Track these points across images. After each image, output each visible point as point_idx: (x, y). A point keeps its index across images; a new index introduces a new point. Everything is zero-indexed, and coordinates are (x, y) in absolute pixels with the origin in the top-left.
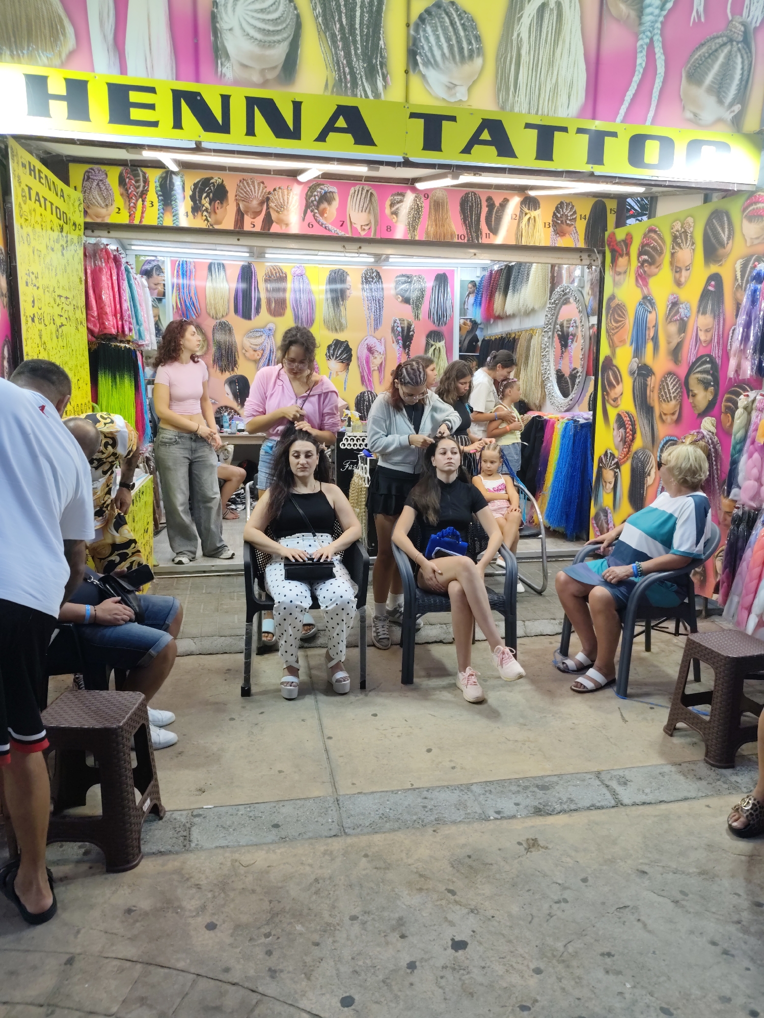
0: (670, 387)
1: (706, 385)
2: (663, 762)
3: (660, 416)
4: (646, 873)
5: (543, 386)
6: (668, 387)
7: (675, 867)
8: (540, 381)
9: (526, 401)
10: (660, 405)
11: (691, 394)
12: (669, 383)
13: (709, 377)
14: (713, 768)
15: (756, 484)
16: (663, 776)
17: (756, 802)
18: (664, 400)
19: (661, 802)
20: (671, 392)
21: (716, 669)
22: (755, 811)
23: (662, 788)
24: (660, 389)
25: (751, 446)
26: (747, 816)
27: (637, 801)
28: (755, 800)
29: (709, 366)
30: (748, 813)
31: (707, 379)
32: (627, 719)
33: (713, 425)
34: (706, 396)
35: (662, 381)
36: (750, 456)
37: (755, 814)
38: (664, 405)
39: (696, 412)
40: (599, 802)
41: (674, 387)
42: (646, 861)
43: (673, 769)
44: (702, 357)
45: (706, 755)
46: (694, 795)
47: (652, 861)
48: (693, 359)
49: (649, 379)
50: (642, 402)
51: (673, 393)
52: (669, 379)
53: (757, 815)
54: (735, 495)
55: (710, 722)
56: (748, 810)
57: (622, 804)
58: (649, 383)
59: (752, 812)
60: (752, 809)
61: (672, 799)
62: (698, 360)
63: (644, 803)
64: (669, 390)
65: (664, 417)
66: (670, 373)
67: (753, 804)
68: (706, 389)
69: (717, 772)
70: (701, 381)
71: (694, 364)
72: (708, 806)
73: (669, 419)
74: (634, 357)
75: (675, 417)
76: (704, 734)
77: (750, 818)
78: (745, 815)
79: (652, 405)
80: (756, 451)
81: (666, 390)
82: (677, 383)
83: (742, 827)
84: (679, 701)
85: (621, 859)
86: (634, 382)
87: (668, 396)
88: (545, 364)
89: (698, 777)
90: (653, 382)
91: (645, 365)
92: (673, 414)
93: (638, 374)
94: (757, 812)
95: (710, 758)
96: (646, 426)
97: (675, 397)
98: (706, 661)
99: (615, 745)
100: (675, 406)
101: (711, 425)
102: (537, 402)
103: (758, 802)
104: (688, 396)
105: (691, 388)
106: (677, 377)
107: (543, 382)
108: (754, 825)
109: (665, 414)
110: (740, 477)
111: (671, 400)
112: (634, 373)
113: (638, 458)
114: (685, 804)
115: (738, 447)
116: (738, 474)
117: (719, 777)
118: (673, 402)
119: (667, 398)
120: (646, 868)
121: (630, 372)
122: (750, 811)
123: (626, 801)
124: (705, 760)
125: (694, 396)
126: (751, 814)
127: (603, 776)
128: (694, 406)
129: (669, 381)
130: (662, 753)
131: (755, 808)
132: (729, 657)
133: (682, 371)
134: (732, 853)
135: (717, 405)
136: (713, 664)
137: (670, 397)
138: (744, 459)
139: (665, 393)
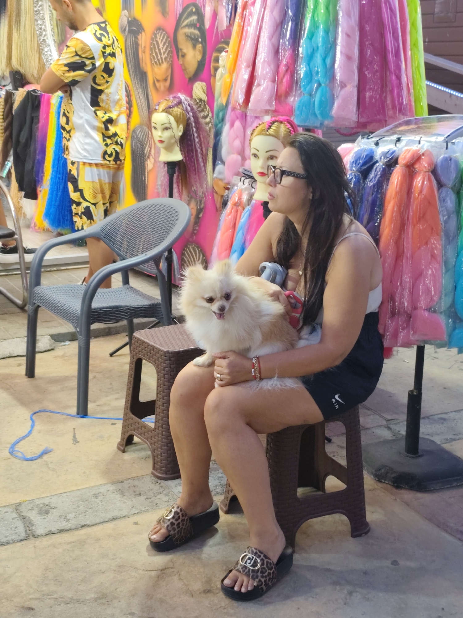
0: (161, 46)
1: (194, 41)
2: (103, 482)
3: (154, 83)
4: (32, 609)
5: (40, 51)
6: (158, 46)
7: (70, 596)
8: (36, 45)
9: (22, 71)
10: (153, 70)
11: (180, 54)
12: (160, 42)
13: (197, 32)
14: (159, 481)
15: (239, 158)
16: (96, 497)
17: (178, 510)
18: (156, 62)
19: (83, 526)
20: (162, 52)
21: (157, 367)
22: (177, 520)
23: (90, 511)
24: (151, 49)
25: (233, 113)
26: (168, 526)
27: (54, 529)
28: (178, 508)
29: (195, 18)
30: (169, 523)
31: (195, 34)
32: (78, 440)
33: (204, 92)
34: (195, 56)
35: (152, 39)
36: (232, 125)
37: (176, 523)
38: (156, 69)
39: (187, 77)
40: (6, 537)
41: (164, 45)
42: (38, 595)
43: (112, 488)
44: (187, 7)
45: (154, 468)
46: (124, 513)
47: (44, 595)
48: (180, 10)
49: (139, 37)
50: (135, 67)
51: (164, 53)
52: (158, 37)
53: (179, 524)
54: (220, 173)
55: (154, 429)
56: (169, 520)
57: (34, 536)
58: (140, 42)
59: (173, 521)
60: (173, 517)
61: (98, 521)
62: (184, 10)
63: (61, 531)
64: (159, 50)
65: (157, 84)
66: (159, 29)
67: (176, 513)
68: (194, 47)
69: (162, 484)
70: (189, 37)
71: (181, 15)
72: (136, 523)
73: (162, 86)
74: (123, 9)
75: (168, 83)
76: (151, 444)
77: (170, 528)
78: (166, 525)
79: (145, 70)
80: (237, 118)
81: (157, 51)
82: (166, 40)
83: (162, 539)
84: (129, 411)
85: (7, 599)
86: (126, 41)
87: (159, 58)
88: (39, 22)
89: (137, 493)
90: (144, 39)
91: (134, 18)
92: (165, 80)
93: (129, 32)
94: (180, 521)
95: (156, 470)
96: (141, 97)
97: (166, 58)
98: (149, 360)
99: (53, 470)
100: (167, 70)
101: (201, 91)
102: (35, 73)
103: (181, 510)
104: (178, 56)
105: (180, 46)
106: (166, 33)
107: (39, 46)
108: (175, 535)
109: (158, 81)
110: (224, 151)
111: (162, 62)
112: (125, 30)
113: (137, 137)
114: (111, 525)
115: (221, 115)
116: (221, 148)
117: (161, 490)
118: (165, 65)
119: (158, 60)
120: (33, 604)
121: (121, 28)
122: (171, 521)
123: (40, 531)
124: (152, 473)
125: (184, 56)
126: (172, 524)
127: (23, 508)
128: (183, 69)
129: (159, 38)
130: (107, 472)
131: (176, 517)
132: (168, 352)
133: (170, 26)
134: (143, 570)
135: (206, 67)
136: (154, 362)
137: (162, 58)
138: (226, 129)
139: (156, 53)
